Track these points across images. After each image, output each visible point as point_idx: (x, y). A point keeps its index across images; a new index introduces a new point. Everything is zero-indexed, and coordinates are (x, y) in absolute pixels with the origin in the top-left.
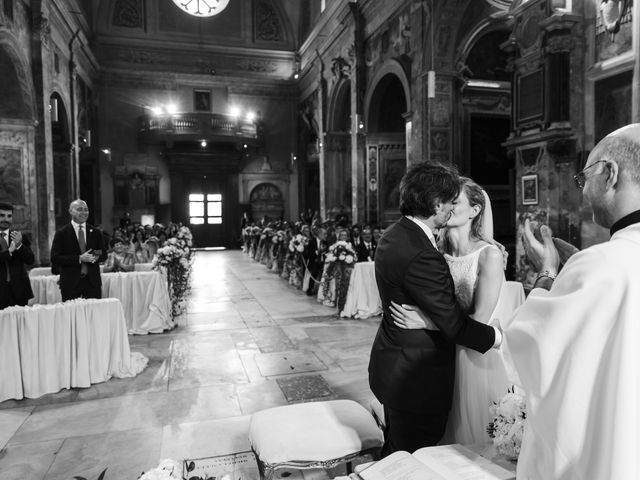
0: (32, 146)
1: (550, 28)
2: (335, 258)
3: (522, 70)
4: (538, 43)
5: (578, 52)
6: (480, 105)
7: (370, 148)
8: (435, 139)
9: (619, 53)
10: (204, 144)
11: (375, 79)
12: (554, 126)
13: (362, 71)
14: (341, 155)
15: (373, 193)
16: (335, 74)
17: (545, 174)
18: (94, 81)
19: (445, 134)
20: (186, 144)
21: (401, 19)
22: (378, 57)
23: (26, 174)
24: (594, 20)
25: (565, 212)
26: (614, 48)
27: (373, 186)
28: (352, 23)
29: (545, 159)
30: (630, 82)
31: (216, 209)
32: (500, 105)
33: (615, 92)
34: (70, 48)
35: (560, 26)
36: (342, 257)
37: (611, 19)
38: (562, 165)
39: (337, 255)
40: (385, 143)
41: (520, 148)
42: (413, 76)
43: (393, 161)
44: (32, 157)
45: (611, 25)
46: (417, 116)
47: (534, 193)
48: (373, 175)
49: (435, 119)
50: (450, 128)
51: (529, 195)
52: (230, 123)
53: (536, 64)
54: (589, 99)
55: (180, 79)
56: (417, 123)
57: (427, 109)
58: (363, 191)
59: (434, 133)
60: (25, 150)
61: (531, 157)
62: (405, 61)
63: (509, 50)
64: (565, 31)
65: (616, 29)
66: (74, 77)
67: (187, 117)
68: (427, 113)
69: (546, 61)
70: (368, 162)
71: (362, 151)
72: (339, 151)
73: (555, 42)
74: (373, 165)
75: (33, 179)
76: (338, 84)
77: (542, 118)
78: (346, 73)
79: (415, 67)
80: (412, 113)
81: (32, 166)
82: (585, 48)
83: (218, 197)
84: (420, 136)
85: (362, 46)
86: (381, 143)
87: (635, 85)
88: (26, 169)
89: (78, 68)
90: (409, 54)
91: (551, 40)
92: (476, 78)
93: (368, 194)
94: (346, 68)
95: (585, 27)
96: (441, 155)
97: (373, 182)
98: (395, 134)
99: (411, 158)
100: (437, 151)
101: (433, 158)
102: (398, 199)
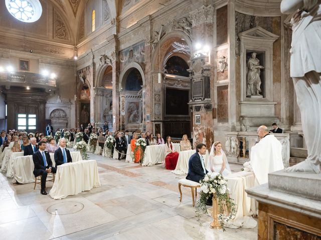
1: (204, 68)
3: (195, 79)
4: (200, 72)
5: (212, 76)
6: (169, 84)
7: (122, 97)
8: (156, 97)
9: (224, 79)
10: (28, 88)
11: (125, 69)
12: (206, 99)
13: (118, 64)
14: (102, 98)
15: (123, 116)
16: (101, 61)
17: (203, 115)
19: (159, 95)
20: (17, 89)
21: (140, 47)
22: (127, 59)
24: (217, 67)
25: (209, 127)
26: (223, 77)
28: (113, 42)
29: (203, 110)
30: (227, 88)
31: (33, 122)
32: (176, 84)
33: (223, 91)
35: (207, 68)
36: (142, 144)
37: (222, 68)
38: (208, 112)
40: (128, 95)
41: (194, 105)
42: (146, 71)
45: (222, 70)
46: (148, 87)
47: (199, 121)
48: (123, 108)
49: (156, 89)
50: (161, 93)
51: (198, 121)
52: (43, 78)
53: (200, 78)
54: (216, 92)
55: (12, 53)
56: (148, 90)
57: (153, 85)
58: (118, 115)
59: (155, 95)
61: (198, 109)
62: (143, 65)
63: (190, 72)
64: (208, 70)
65: (223, 72)
67: (19, 74)
68: (153, 87)
69: (203, 78)
70: (121, 103)
71: (118, 98)
73: (206, 73)
74: (123, 104)
76: (103, 66)
77: (202, 96)
78: (107, 62)
79: (147, 68)
80: (146, 86)
82: (214, 75)
83: (34, 116)
84: (150, 95)
85: (119, 53)
86: (126, 95)
87: (229, 89)
90: (144, 62)
91: (205, 72)
93: (121, 117)
94: (107, 60)
95: (214, 69)
96: (158, 103)
97: (123, 112)
98: (132, 91)
99: (144, 104)
100: (156, 102)
101: (155, 104)
102: (133, 119)
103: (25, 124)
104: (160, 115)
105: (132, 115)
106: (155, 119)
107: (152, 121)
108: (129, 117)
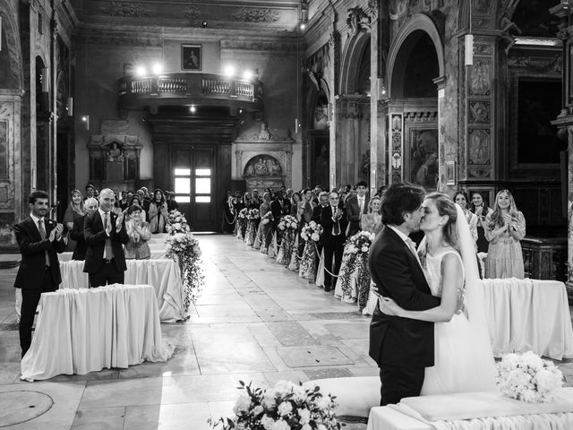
0: (18, 118)
2: (357, 250)
6: (530, 68)
7: (393, 116)
8: (474, 110)
10: (193, 109)
11: (400, 36)
13: (385, 27)
14: (356, 123)
15: (396, 171)
16: (351, 27)
18: (73, 38)
19: (486, 104)
20: (172, 111)
22: (404, 9)
23: (11, 148)
27: (396, 162)
31: (204, 186)
32: (556, 66)
34: (52, 6)
36: (365, 249)
39: (359, 246)
40: (412, 110)
42: (447, 34)
43: (422, 132)
44: (17, 130)
46: (452, 82)
48: (396, 148)
49: (475, 85)
50: (492, 96)
52: (224, 84)
55: (167, 33)
56: (451, 91)
57: (464, 74)
58: (384, 168)
59: (472, 103)
60: (11, 122)
62: (439, 18)
63: (561, 15)
66: (55, 37)
67: (175, 78)
68: (464, 79)
70: (391, 133)
71: (384, 120)
72: (354, 118)
74: (396, 137)
75: (18, 154)
76: (355, 37)
78: (364, 26)
79: (449, 24)
80: (445, 78)
81: (18, 140)
83: (208, 172)
84: (455, 105)
86: (406, 110)
88: (11, 144)
89: (59, 27)
90: (442, 10)
92: (526, 35)
93: (390, 171)
94: (365, 20)
96: (481, 130)
97: (396, 158)
98: (422, 99)
99: (443, 132)
100: (475, 125)
101: (471, 131)
102: (426, 178)
103: (188, 192)
104: (488, 163)
105: (424, 167)
106: (470, 175)
107: (461, 183)
108: (414, 173)
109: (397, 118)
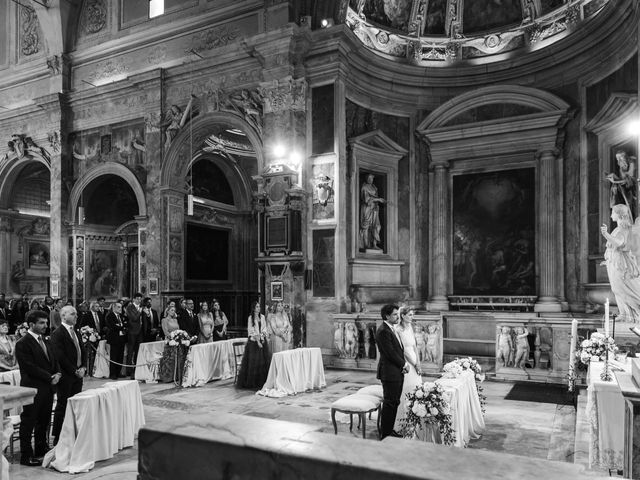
1: (292, 195)
3: (272, 214)
4: (283, 200)
5: (304, 211)
7: (78, 237)
8: (172, 242)
9: (327, 217)
12: (294, 253)
15: (79, 282)
16: (13, 150)
17: (288, 282)
19: (178, 239)
21: (131, 132)
24: (312, 195)
25: (299, 305)
26: (324, 214)
27: (79, 275)
28: (55, 111)
29: (288, 273)
30: (333, 235)
33: (325, 238)
35: (297, 195)
37: (322, 198)
38: (298, 277)
40: (93, 234)
41: (269, 264)
42: (149, 186)
43: (99, 251)
45: (323, 201)
46: (153, 220)
47: (280, 293)
48: (80, 264)
49: (173, 226)
51: (277, 293)
53: (282, 213)
54: (310, 239)
56: (154, 227)
58: (66, 280)
59: (171, 238)
61: (277, 270)
63: (261, 198)
64: (299, 198)
65: (325, 204)
68: (165, 220)
69: (288, 213)
70: (74, 251)
71: (66, 240)
73: (293, 204)
74: (80, 254)
76: (16, 159)
77: (287, 248)
78: (32, 153)
79: (151, 179)
80: (147, 217)
82: (308, 209)
84: (158, 238)
85: (69, 137)
86: (88, 233)
87: (336, 237)
91: (293, 202)
93: (74, 282)
95: (307, 197)
96: (176, 256)
97: (80, 271)
98: (102, 226)
99: (143, 254)
100: (174, 253)
101: (171, 257)
102: (102, 288)
104: (180, 280)
105: (101, 279)
106: (171, 288)
107: (164, 293)
108: (93, 283)
109: (80, 239)
